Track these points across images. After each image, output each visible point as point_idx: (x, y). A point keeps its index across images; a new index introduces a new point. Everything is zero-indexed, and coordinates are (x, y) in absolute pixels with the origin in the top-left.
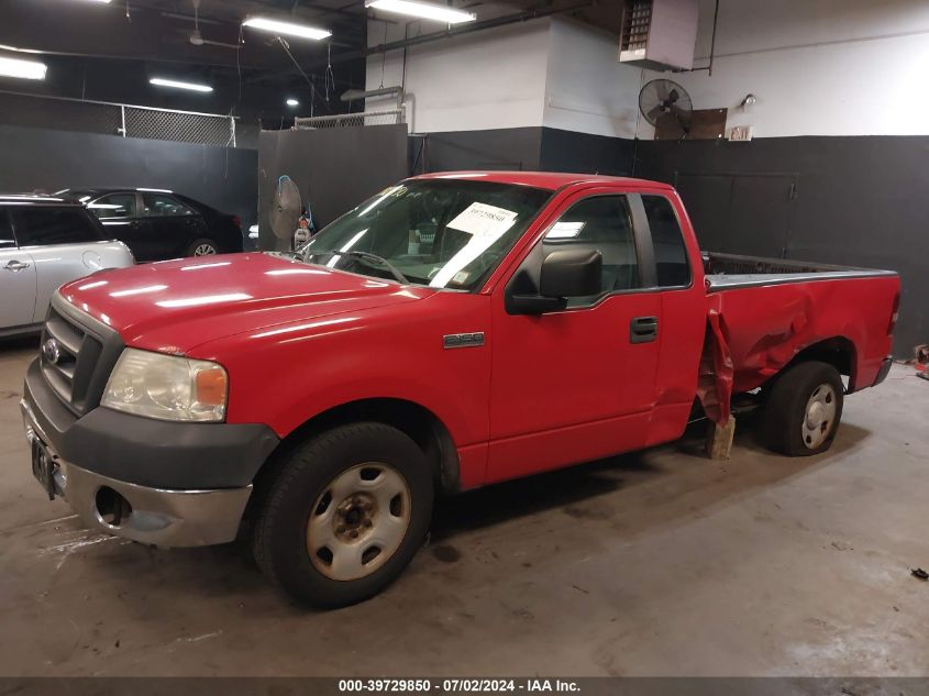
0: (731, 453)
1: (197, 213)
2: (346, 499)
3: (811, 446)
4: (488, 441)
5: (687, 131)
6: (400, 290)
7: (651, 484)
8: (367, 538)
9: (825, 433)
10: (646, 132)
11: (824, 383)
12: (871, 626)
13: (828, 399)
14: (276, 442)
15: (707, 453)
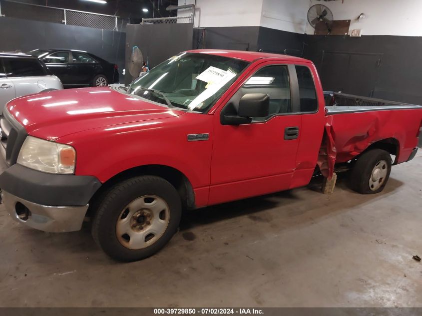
0: (334, 191)
1: (97, 62)
2: (137, 211)
3: (373, 189)
4: (210, 186)
5: (330, 30)
6: (167, 111)
7: (293, 205)
8: (148, 229)
9: (381, 183)
10: (309, 30)
11: (382, 160)
12: (388, 284)
13: (384, 167)
14: (100, 185)
15: (322, 191)
